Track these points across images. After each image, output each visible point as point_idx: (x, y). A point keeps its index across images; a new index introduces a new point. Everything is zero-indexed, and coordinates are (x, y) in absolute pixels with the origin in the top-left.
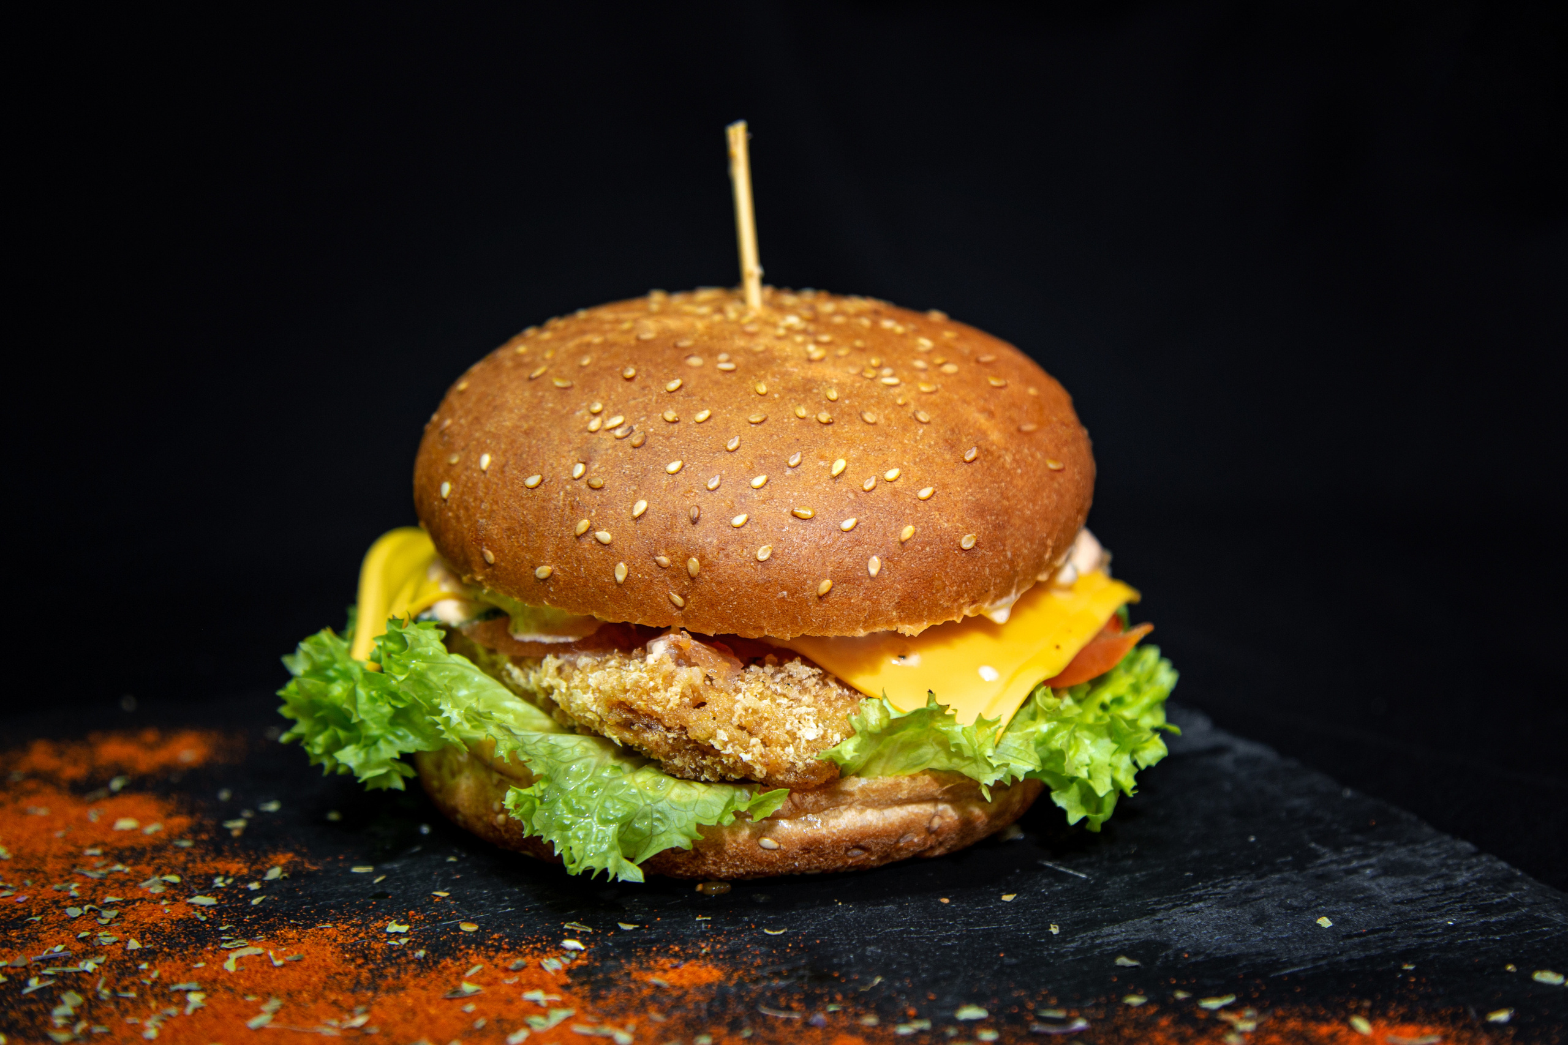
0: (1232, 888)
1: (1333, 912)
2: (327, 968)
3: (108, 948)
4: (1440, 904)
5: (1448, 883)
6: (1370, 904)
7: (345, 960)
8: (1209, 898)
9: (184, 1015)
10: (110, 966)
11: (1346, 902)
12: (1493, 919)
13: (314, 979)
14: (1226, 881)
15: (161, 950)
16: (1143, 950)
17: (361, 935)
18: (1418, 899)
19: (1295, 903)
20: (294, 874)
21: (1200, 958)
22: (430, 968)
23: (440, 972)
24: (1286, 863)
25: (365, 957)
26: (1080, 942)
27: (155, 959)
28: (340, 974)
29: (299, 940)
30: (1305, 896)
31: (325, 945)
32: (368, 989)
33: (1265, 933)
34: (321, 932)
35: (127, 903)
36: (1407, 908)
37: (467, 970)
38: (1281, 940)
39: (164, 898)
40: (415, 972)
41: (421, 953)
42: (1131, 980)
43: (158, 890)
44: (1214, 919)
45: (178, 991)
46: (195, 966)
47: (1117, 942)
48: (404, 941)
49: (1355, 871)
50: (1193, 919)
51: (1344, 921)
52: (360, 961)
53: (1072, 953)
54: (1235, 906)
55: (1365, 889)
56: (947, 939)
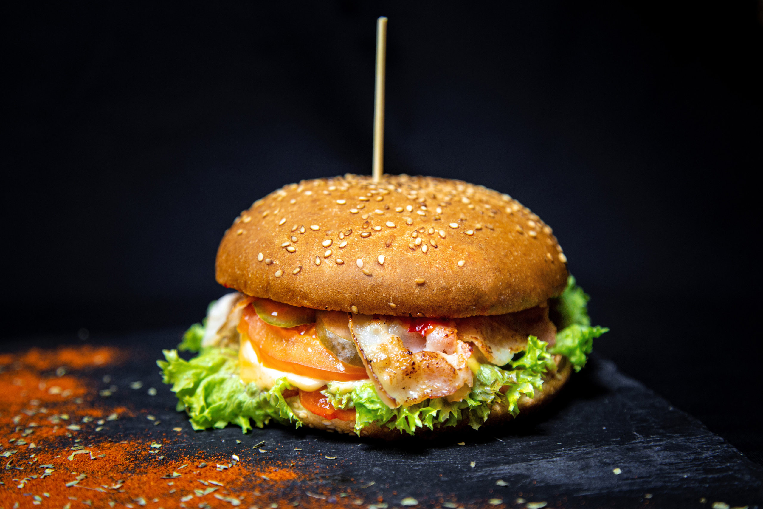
0: (579, 451)
1: (625, 467)
2: (115, 461)
3: (20, 447)
4: (686, 467)
5: (697, 456)
6: (648, 464)
7: (126, 459)
8: (564, 456)
9: (40, 478)
10: (18, 455)
11: (636, 462)
12: (710, 476)
13: (108, 466)
14: (577, 448)
15: (44, 449)
16: (514, 478)
17: (139, 448)
18: (676, 463)
19: (608, 461)
20: (122, 418)
21: (542, 484)
22: (163, 464)
23: (167, 467)
24: (613, 441)
25: (136, 458)
26: (484, 473)
27: (39, 453)
28: (120, 465)
29: (109, 448)
30: (615, 458)
31: (120, 451)
32: (129, 472)
33: (583, 475)
34: (121, 445)
35: (39, 427)
36: (667, 467)
37: (180, 466)
38: (589, 478)
39: (56, 426)
40: (156, 466)
41: (162, 457)
42: (499, 492)
43: (56, 421)
44: (560, 466)
45: (43, 467)
46: (56, 457)
47: (503, 473)
48: (157, 451)
49: (650, 447)
50: (550, 465)
51: (630, 471)
52: (132, 459)
53: (478, 477)
54: (575, 460)
55: (650, 456)
56: (417, 466)
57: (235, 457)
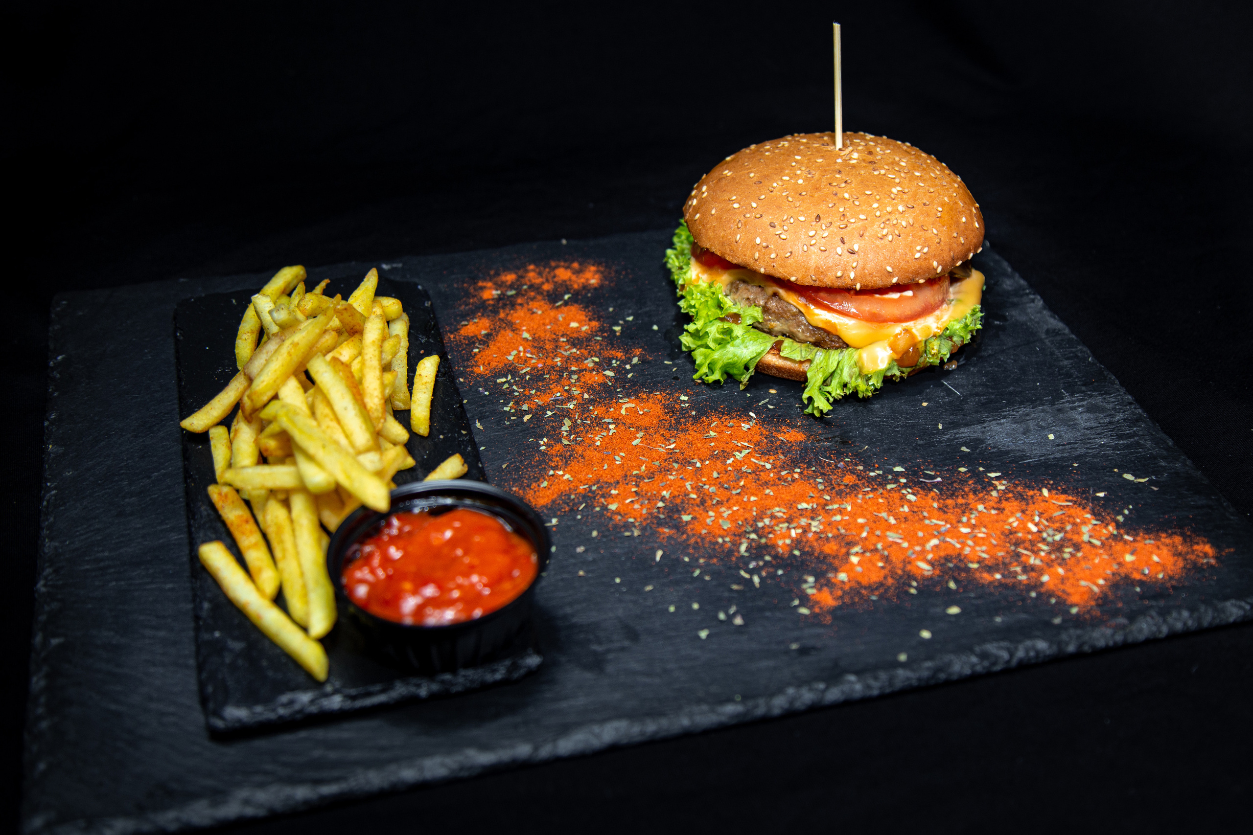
0: (1020, 412)
1: (1057, 431)
2: (658, 416)
3: (577, 396)
4: (1103, 431)
5: (1112, 419)
6: (1074, 428)
7: (665, 413)
8: (1009, 417)
10: (579, 406)
11: (1063, 427)
12: (1122, 442)
13: (655, 422)
14: (1019, 408)
15: (596, 400)
16: (974, 443)
17: (671, 400)
18: (1095, 427)
19: (1043, 425)
20: (643, 361)
21: (995, 450)
22: (697, 421)
23: (701, 424)
24: (1046, 400)
25: (673, 412)
26: (950, 435)
27: (595, 404)
28: (663, 420)
29: (648, 400)
30: (1048, 422)
31: (657, 404)
32: (675, 429)
33: (1026, 440)
34: (655, 397)
35: (581, 371)
36: (1088, 432)
37: (711, 423)
38: (1030, 443)
39: (594, 370)
40: (691, 423)
41: (693, 412)
42: (966, 459)
43: (591, 365)
44: (1007, 429)
45: (606, 422)
46: (610, 410)
47: (965, 438)
48: (687, 405)
49: (1075, 408)
50: (998, 428)
51: (1060, 437)
52: (670, 414)
53: (946, 442)
54: (1018, 423)
55: (1075, 419)
56: (897, 427)
57: (752, 414)
